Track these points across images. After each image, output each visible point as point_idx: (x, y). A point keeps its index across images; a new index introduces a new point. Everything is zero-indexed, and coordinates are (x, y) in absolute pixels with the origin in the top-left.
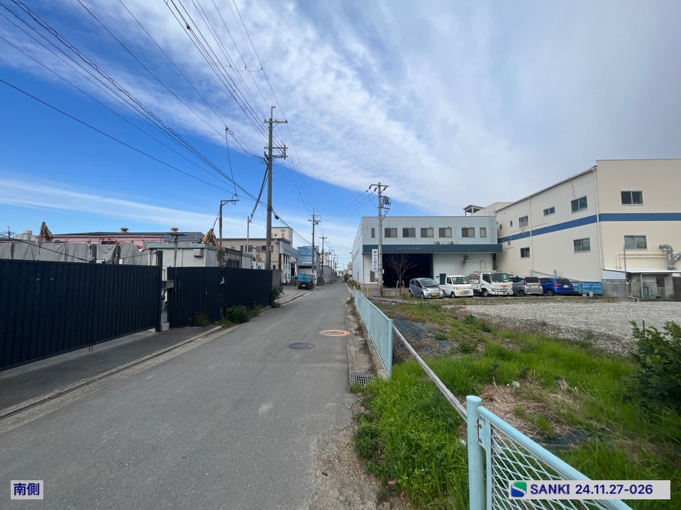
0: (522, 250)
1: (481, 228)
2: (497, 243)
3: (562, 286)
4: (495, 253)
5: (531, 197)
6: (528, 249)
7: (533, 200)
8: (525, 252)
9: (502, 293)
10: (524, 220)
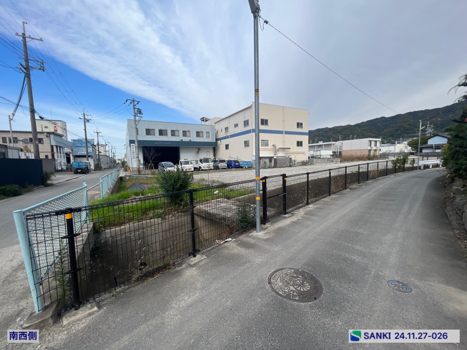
0: (226, 145)
1: (207, 132)
2: (215, 141)
3: (235, 164)
4: (214, 147)
5: (230, 116)
6: (228, 145)
7: (231, 118)
8: (227, 147)
9: (208, 169)
10: (227, 129)
